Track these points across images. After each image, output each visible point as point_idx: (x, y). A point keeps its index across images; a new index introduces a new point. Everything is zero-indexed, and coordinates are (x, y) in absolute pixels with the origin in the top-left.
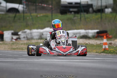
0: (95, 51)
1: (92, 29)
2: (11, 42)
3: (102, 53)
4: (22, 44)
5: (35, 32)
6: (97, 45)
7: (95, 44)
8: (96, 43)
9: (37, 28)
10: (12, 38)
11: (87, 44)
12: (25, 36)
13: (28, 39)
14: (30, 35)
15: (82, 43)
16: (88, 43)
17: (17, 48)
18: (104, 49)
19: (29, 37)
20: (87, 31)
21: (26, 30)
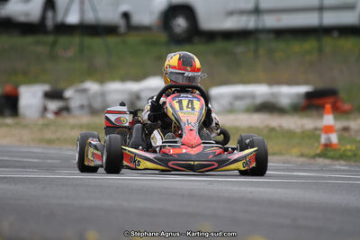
0: (295, 151)
1: (290, 83)
3: (317, 159)
4: (73, 127)
5: (117, 91)
6: (303, 132)
7: (298, 130)
8: (303, 126)
9: (123, 79)
11: (272, 130)
12: (85, 102)
13: (94, 111)
14: (99, 99)
15: (258, 128)
16: (278, 129)
17: (58, 139)
18: (326, 145)
19: (97, 104)
20: (275, 89)
21: (87, 85)
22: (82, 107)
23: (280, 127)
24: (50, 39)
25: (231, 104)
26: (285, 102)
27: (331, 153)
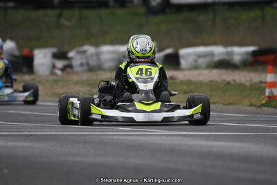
0: (246, 102)
1: (240, 44)
2: (51, 78)
3: (263, 108)
4: (76, 83)
6: (252, 85)
7: (247, 84)
8: (251, 80)
9: (113, 43)
10: (54, 67)
11: (228, 83)
12: (84, 61)
13: (91, 69)
14: (95, 58)
15: (217, 82)
16: (232, 82)
18: (269, 97)
19: (93, 62)
20: (229, 49)
21: (86, 48)
22: (82, 64)
23: (234, 81)
24: (57, 12)
25: (196, 61)
26: (237, 59)
27: (274, 103)
